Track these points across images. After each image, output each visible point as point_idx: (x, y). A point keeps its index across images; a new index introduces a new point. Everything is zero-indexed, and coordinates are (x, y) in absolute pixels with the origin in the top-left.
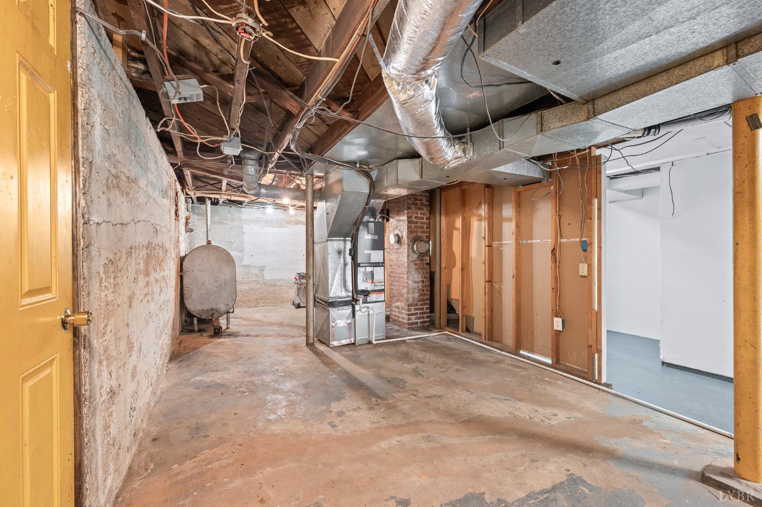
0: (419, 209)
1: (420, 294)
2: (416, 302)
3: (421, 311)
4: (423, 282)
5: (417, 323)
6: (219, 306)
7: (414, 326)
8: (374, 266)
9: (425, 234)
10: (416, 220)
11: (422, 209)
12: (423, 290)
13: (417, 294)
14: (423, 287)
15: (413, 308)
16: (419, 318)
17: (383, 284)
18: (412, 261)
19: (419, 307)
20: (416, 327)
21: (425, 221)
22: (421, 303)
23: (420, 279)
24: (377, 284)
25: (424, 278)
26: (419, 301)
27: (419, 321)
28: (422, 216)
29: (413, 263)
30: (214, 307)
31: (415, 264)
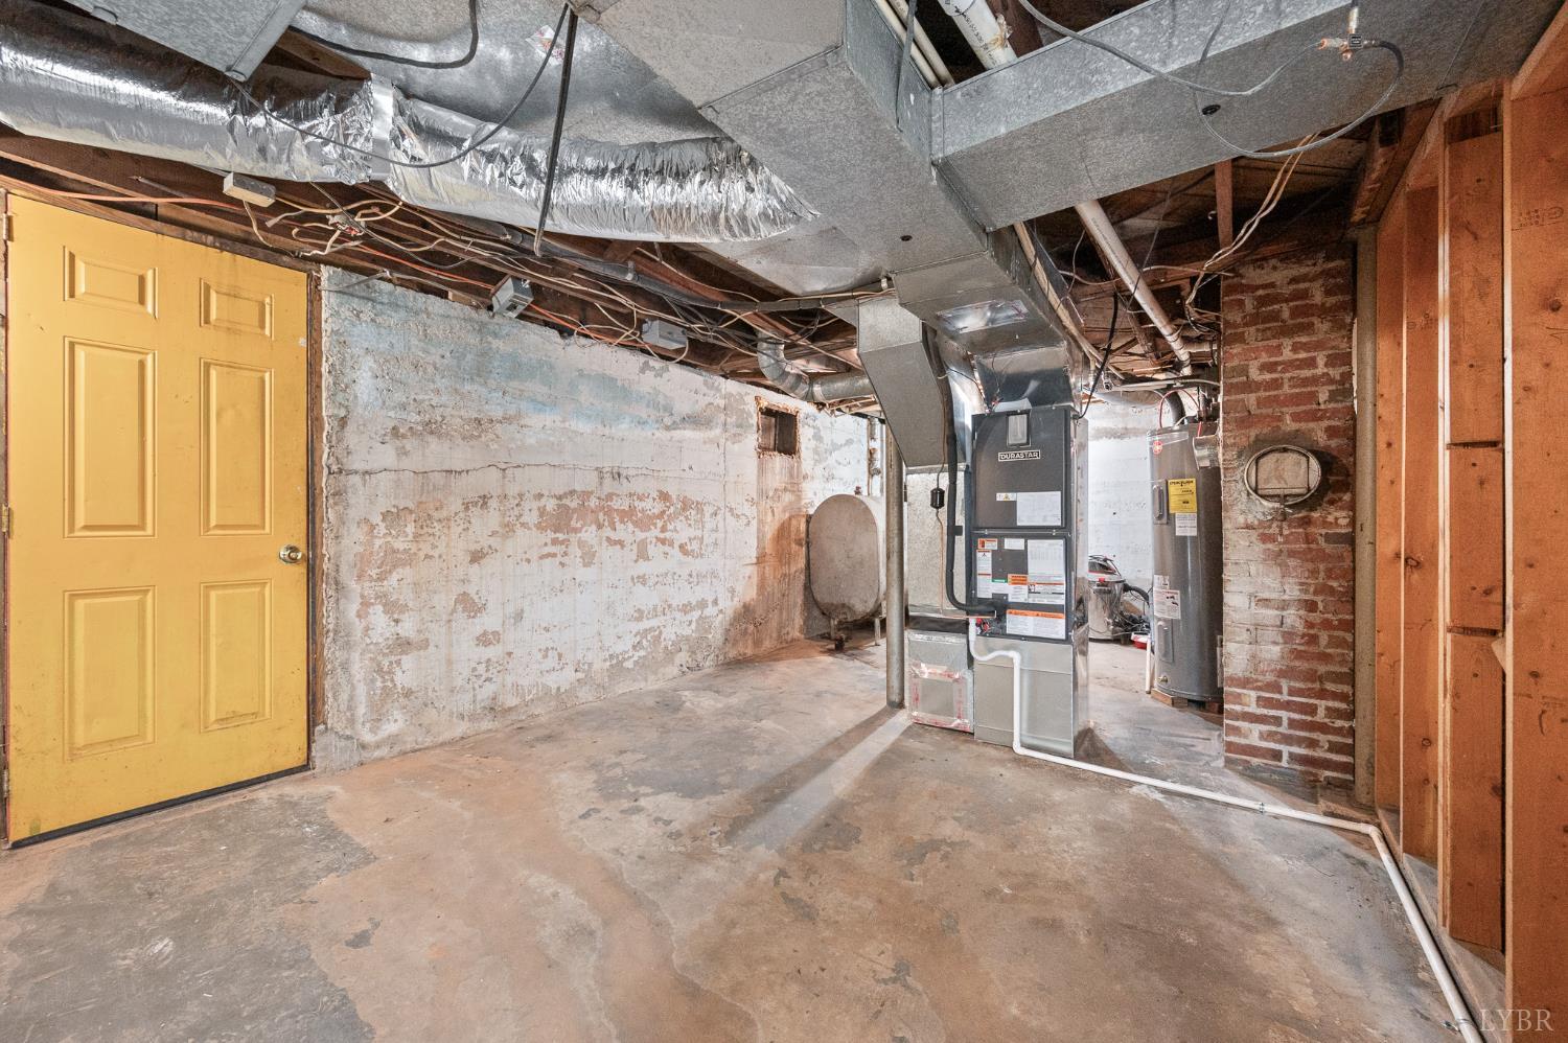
0: (1286, 331)
1: (1292, 651)
2: (1270, 678)
3: (1296, 716)
4: (1311, 606)
5: (1277, 755)
6: (852, 602)
7: (1255, 761)
8: (1027, 537)
9: (1326, 423)
10: (1268, 376)
11: (1307, 328)
12: (1313, 640)
13: (1277, 649)
14: (1310, 625)
15: (1253, 694)
16: (1287, 740)
17: (1063, 589)
18: (1248, 527)
19: (1285, 697)
20: (1267, 768)
21: (1321, 369)
22: (1298, 685)
23: (1293, 592)
24: (1038, 588)
25: (1316, 593)
26: (1282, 674)
27: (1285, 749)
28: (1303, 355)
29: (1254, 534)
30: (846, 601)
31: (1265, 538)
